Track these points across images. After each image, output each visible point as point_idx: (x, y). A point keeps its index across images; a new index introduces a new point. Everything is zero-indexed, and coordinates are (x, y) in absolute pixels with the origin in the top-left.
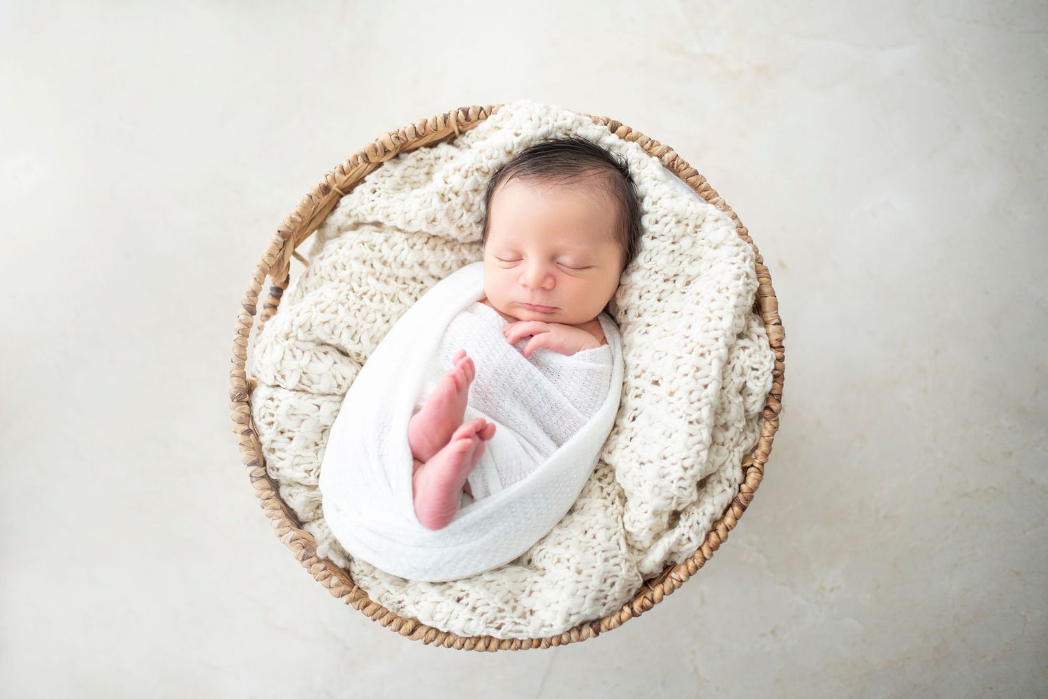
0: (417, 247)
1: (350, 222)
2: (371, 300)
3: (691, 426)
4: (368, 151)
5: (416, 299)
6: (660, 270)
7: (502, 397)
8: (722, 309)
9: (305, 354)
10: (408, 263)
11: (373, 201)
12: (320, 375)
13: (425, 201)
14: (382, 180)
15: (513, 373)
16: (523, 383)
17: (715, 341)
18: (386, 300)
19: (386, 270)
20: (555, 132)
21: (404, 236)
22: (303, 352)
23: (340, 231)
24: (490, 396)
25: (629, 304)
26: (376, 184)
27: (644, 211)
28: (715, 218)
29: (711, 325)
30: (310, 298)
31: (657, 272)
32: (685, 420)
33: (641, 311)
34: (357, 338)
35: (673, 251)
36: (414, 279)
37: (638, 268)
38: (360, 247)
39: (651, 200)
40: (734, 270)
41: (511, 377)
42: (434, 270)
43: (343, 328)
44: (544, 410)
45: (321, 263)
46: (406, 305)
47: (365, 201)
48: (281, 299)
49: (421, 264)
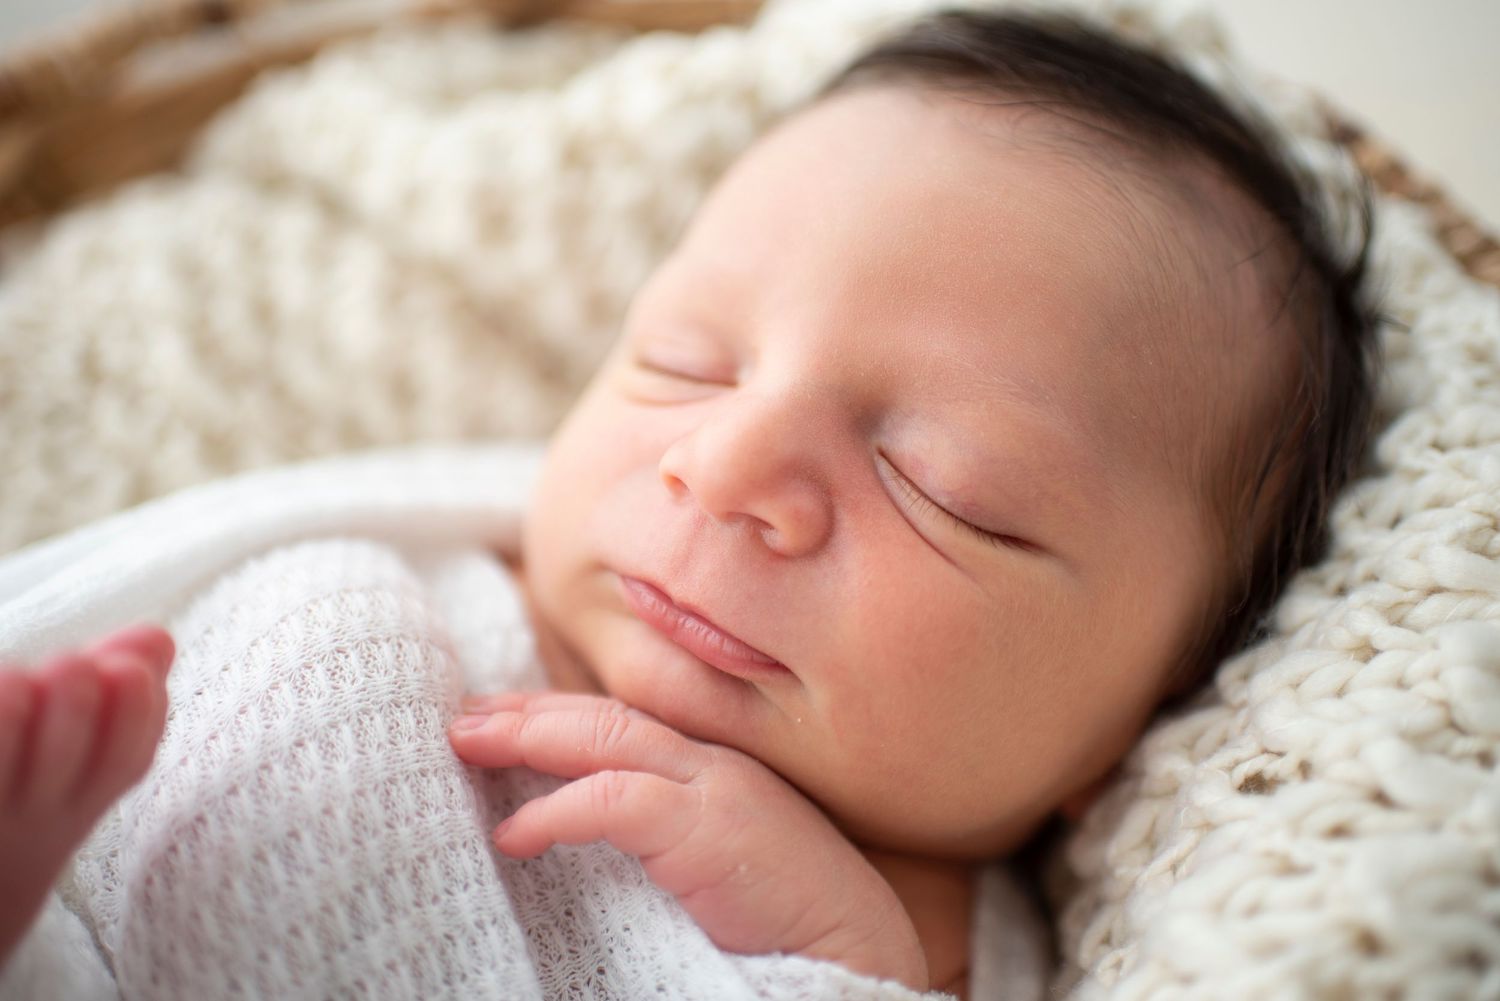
15: (372, 894)
41: (354, 910)
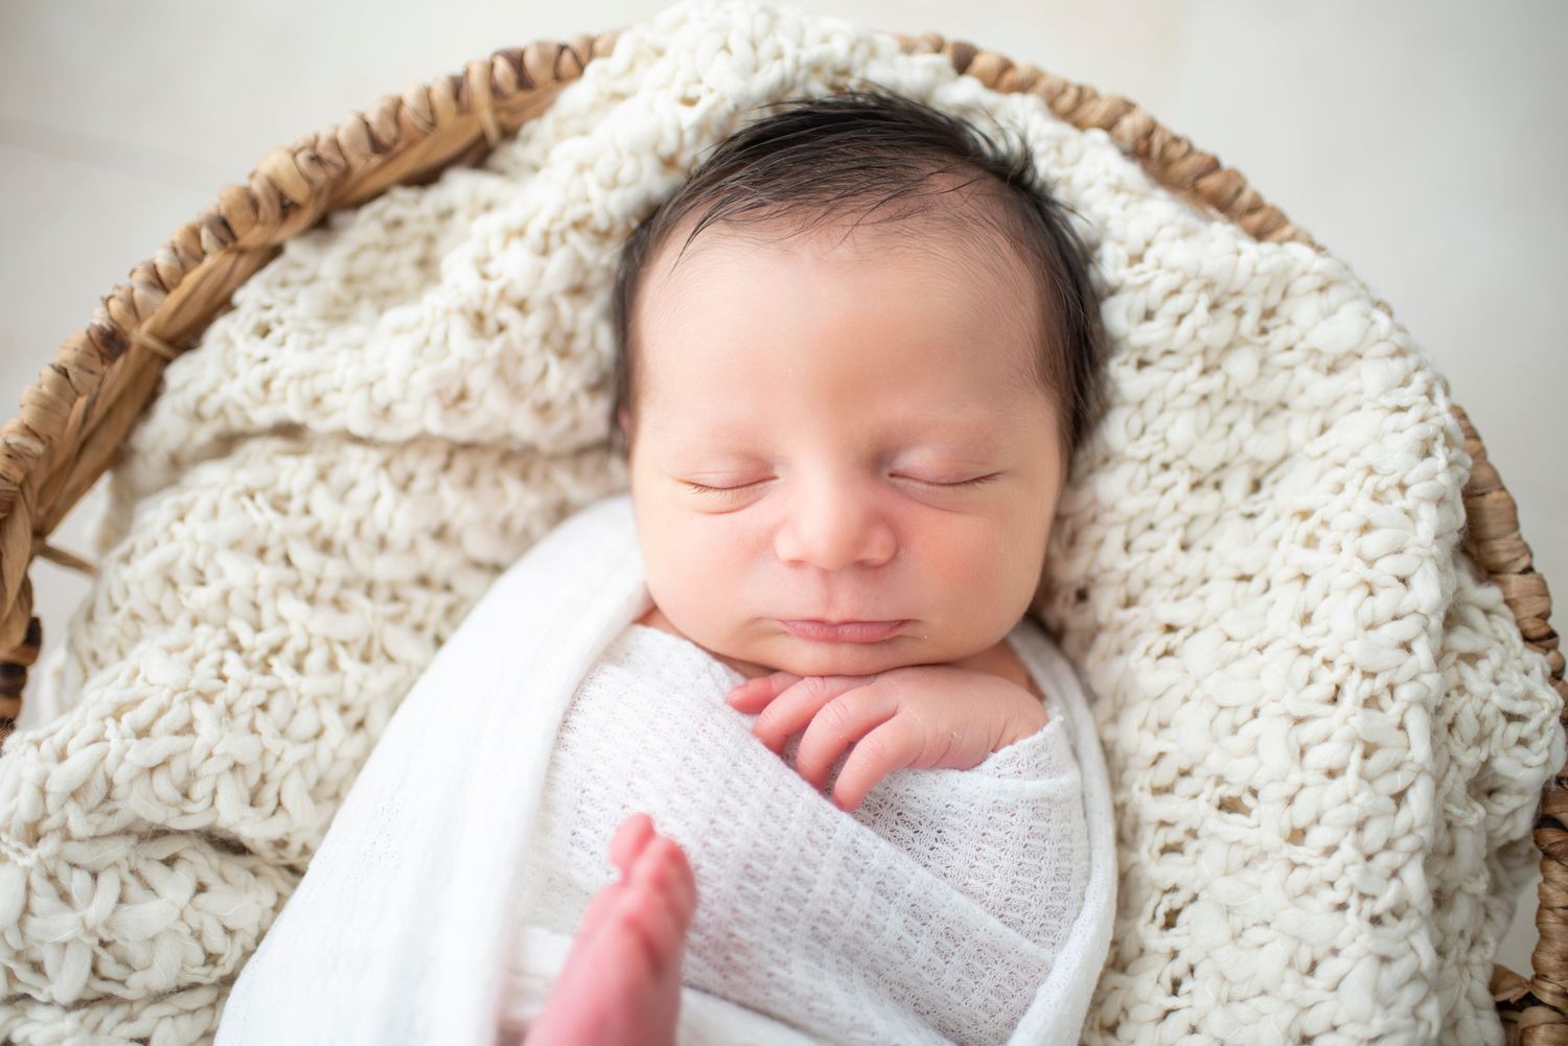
0: (422, 483)
1: (204, 435)
2: (299, 668)
3: (1380, 931)
4: (229, 209)
5: (439, 642)
6: (1179, 457)
7: (781, 951)
8: (1399, 552)
9: (102, 879)
10: (399, 533)
11: (265, 360)
12: (152, 940)
13: (427, 342)
14: (284, 293)
16: (840, 890)
17: (1403, 653)
18: (347, 662)
19: (334, 569)
20: (806, 80)
21: (375, 457)
22: (95, 876)
23: (177, 466)
24: (738, 958)
25: (1095, 570)
26: (268, 308)
27: (1103, 283)
28: (1318, 282)
29: (1383, 603)
30: (102, 691)
31: (1166, 467)
32: (1359, 912)
33: (1135, 586)
34: (269, 795)
35: (1205, 398)
36: (424, 581)
37: (1106, 460)
38: (244, 508)
39: (1123, 253)
40: (1412, 431)
42: (481, 546)
43: (218, 776)
44: (916, 957)
45: (127, 573)
46: (408, 665)
47: (241, 365)
48: (27, 694)
49: (440, 534)
